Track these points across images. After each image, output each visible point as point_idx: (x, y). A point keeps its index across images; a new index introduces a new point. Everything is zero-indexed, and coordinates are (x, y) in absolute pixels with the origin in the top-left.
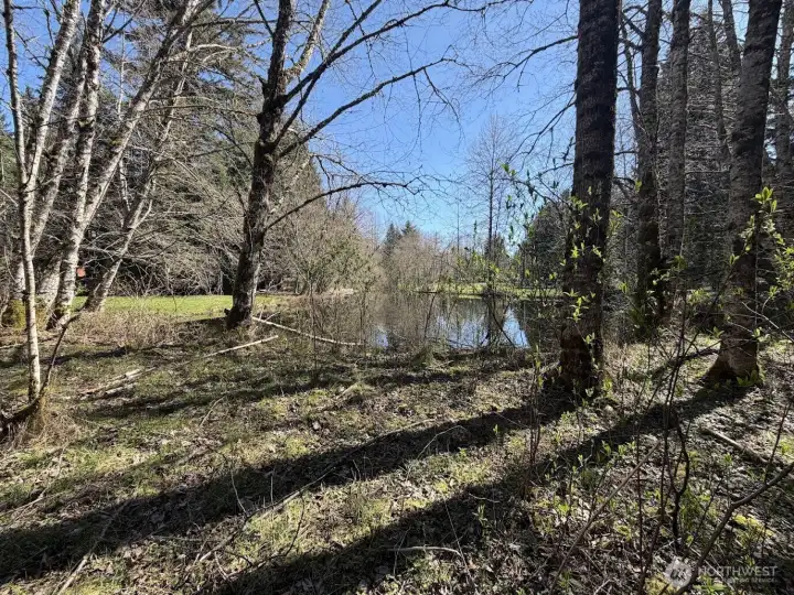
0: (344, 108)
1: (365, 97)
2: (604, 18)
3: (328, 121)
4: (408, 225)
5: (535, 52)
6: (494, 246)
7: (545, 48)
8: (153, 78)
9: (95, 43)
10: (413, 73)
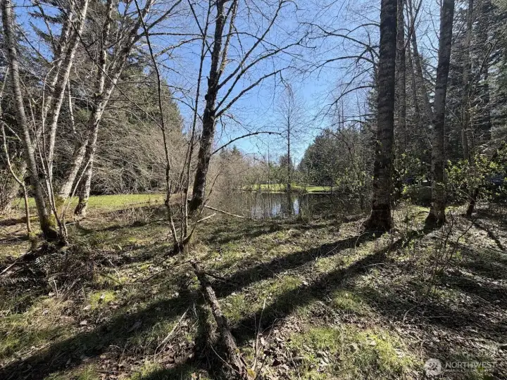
0: (244, 91)
1: (253, 86)
2: (390, 77)
3: (237, 98)
4: (235, 148)
5: (328, 61)
6: (286, 160)
7: (333, 60)
8: (121, 65)
9: (105, 49)
10: (275, 73)
